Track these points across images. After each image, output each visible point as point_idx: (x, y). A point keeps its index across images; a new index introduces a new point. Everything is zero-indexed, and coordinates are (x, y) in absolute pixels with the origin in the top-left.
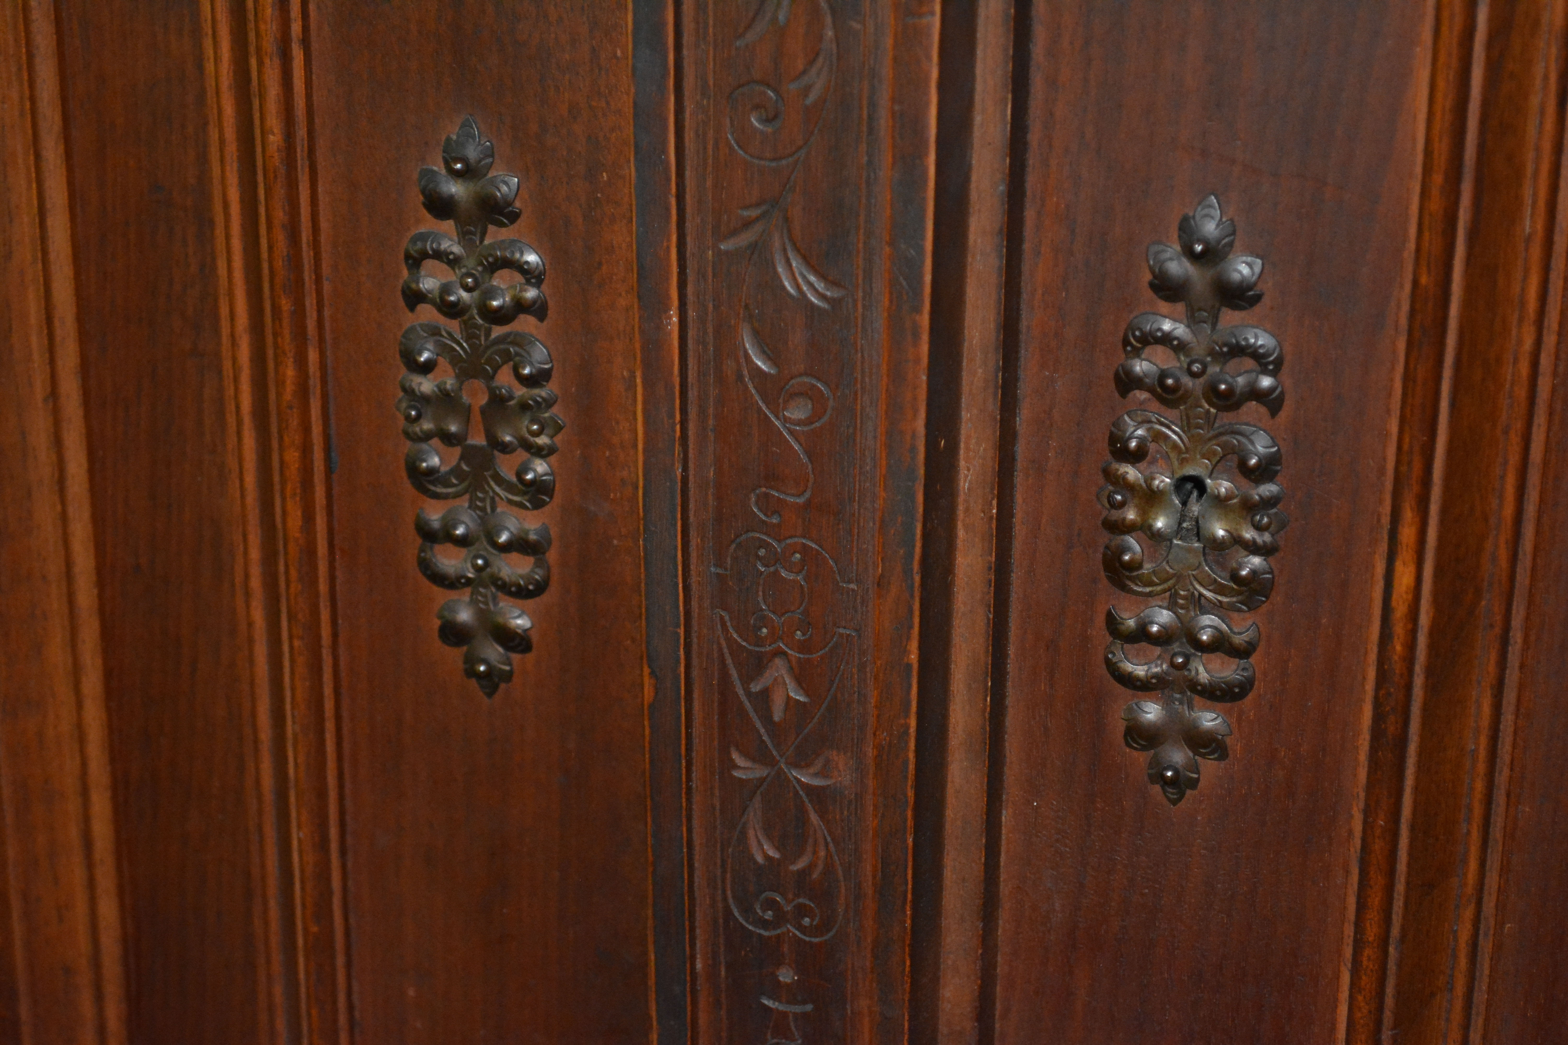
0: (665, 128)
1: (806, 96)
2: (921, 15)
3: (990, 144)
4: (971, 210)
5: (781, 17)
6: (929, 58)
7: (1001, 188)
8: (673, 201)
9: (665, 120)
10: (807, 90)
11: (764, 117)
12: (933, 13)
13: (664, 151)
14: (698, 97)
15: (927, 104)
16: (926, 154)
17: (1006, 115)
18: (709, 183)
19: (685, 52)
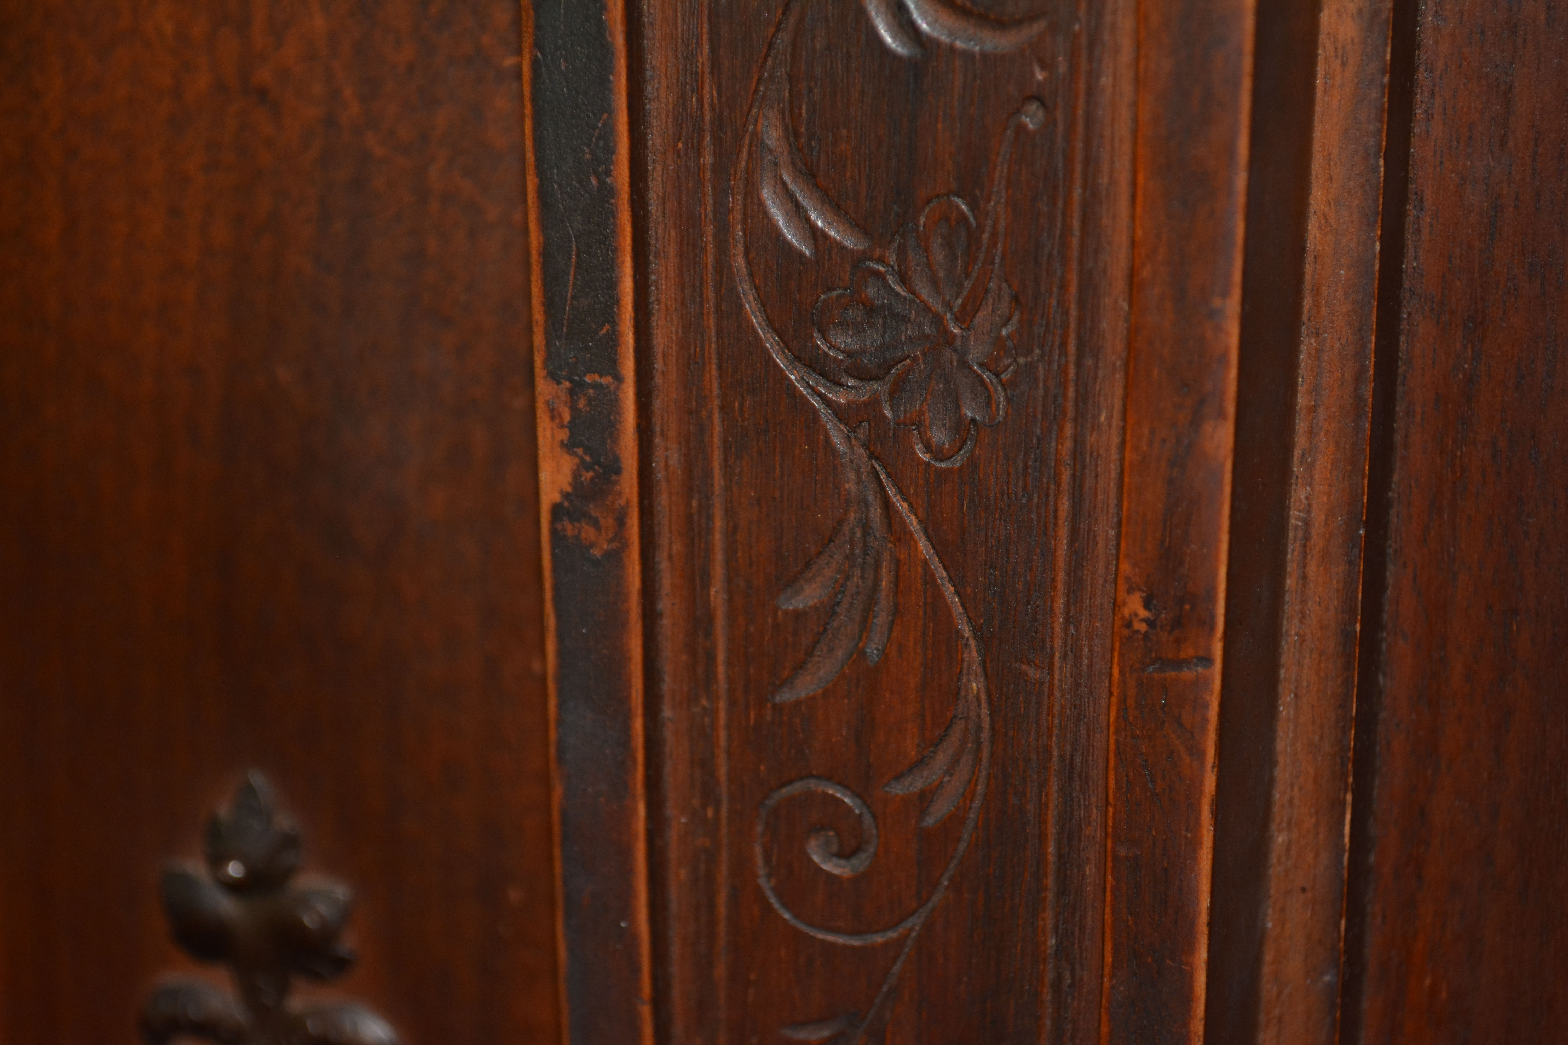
0: (627, 872)
1: (923, 812)
2: (1179, 664)
3: (1304, 890)
4: (1262, 1018)
5: (873, 649)
6: (1198, 754)
7: (1327, 978)
8: (646, 1011)
9: (626, 853)
10: (925, 798)
11: (834, 848)
12: (1207, 660)
13: (627, 910)
14: (696, 802)
15: (1194, 844)
16: (1190, 948)
17: (1342, 836)
18: (721, 971)
19: (667, 712)
